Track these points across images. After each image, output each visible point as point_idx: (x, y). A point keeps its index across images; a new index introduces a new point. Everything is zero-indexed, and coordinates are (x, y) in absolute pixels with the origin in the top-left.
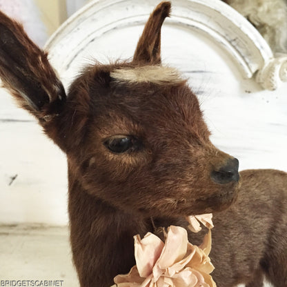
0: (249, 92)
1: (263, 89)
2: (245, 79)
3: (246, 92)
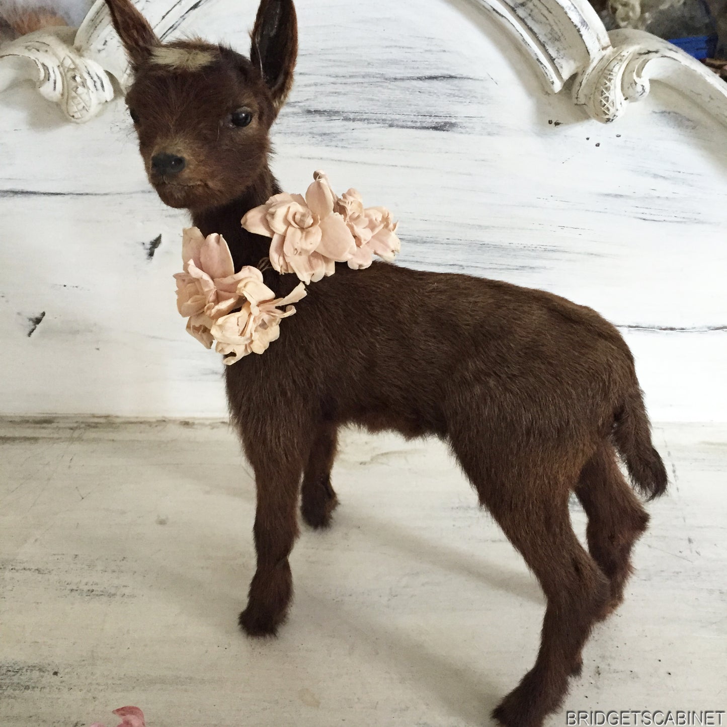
0: (557, 124)
1: (587, 117)
2: (547, 93)
3: (550, 122)
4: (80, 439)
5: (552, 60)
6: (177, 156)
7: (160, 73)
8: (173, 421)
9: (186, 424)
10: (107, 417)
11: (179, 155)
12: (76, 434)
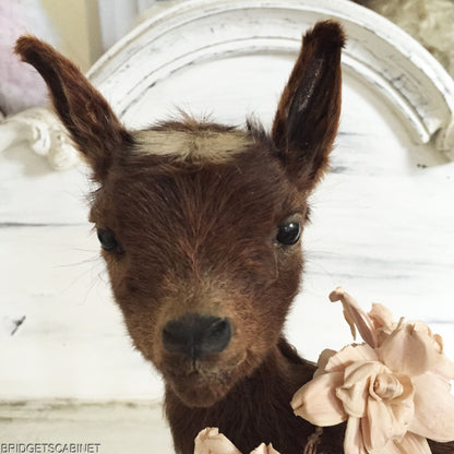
0: (424, 167)
1: (448, 161)
2: (417, 144)
3: (419, 166)
4: (45, 419)
5: (421, 119)
6: (219, 319)
7: (165, 168)
8: (120, 403)
9: (131, 405)
10: (67, 400)
11: (222, 316)
12: (43, 415)
